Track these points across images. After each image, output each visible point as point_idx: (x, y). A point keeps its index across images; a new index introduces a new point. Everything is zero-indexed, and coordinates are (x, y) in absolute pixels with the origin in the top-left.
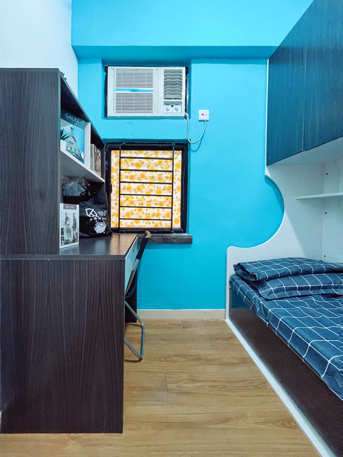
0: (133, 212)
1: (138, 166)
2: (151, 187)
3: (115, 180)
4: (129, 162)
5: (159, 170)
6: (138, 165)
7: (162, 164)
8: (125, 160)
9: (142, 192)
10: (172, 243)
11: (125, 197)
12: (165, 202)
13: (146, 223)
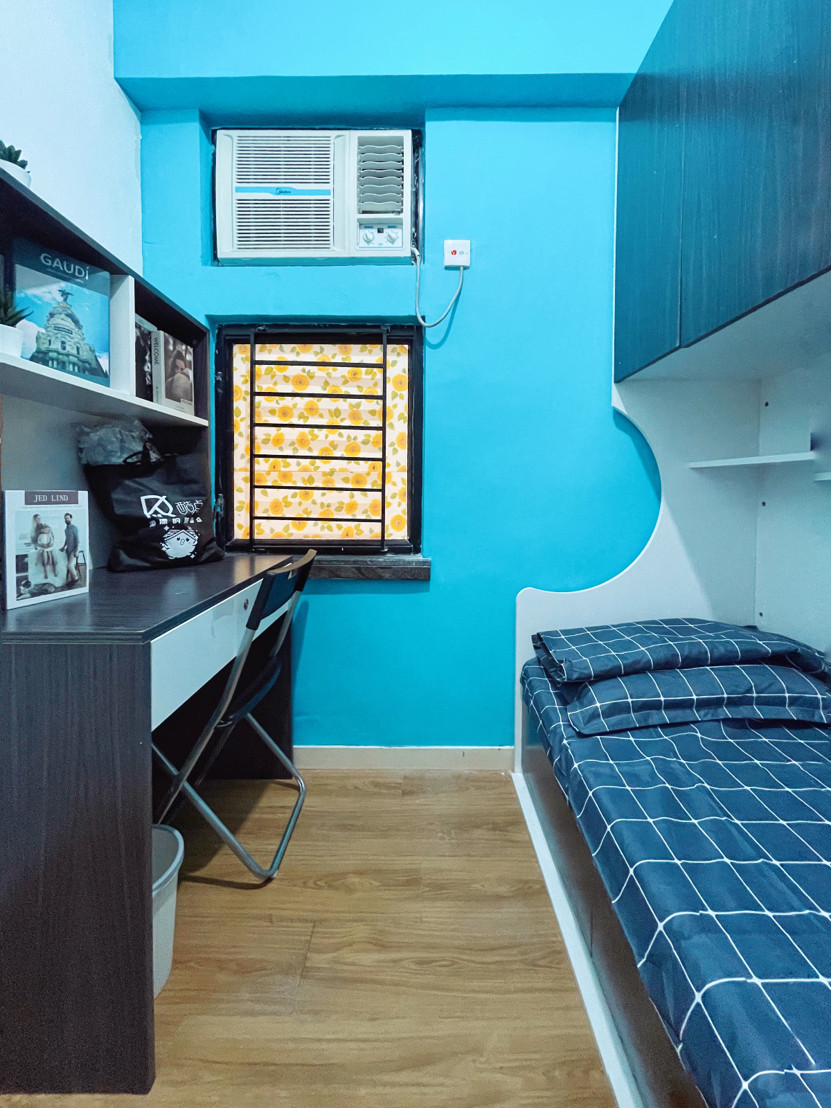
0: (290, 499)
1: (301, 383)
2: (334, 435)
3: (242, 420)
4: (278, 373)
5: (352, 394)
6: (299, 381)
7: (359, 379)
8: (266, 369)
9: (310, 449)
10: (380, 578)
11: (270, 462)
12: (368, 474)
13: (323, 528)
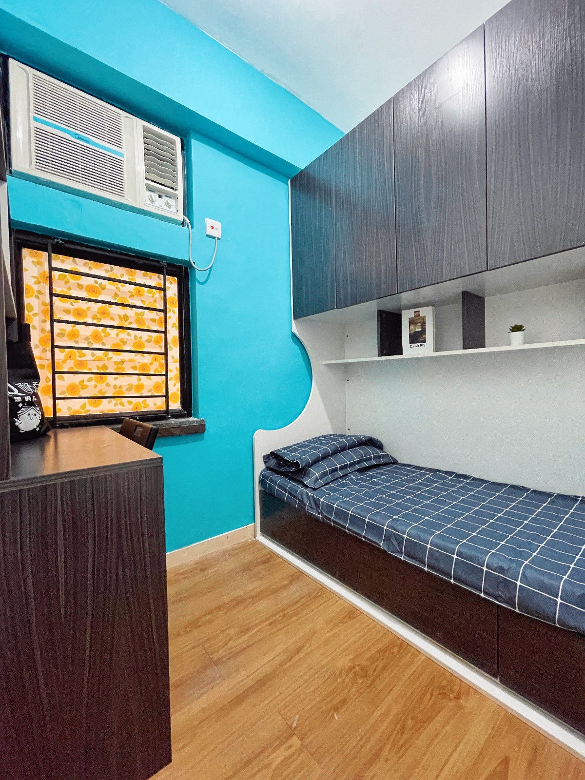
0: (86, 383)
1: (94, 291)
2: (123, 334)
3: (35, 315)
4: (71, 280)
5: (137, 305)
6: (91, 289)
7: (143, 295)
8: (60, 275)
9: (103, 344)
11: (65, 352)
12: (151, 364)
13: (116, 404)
